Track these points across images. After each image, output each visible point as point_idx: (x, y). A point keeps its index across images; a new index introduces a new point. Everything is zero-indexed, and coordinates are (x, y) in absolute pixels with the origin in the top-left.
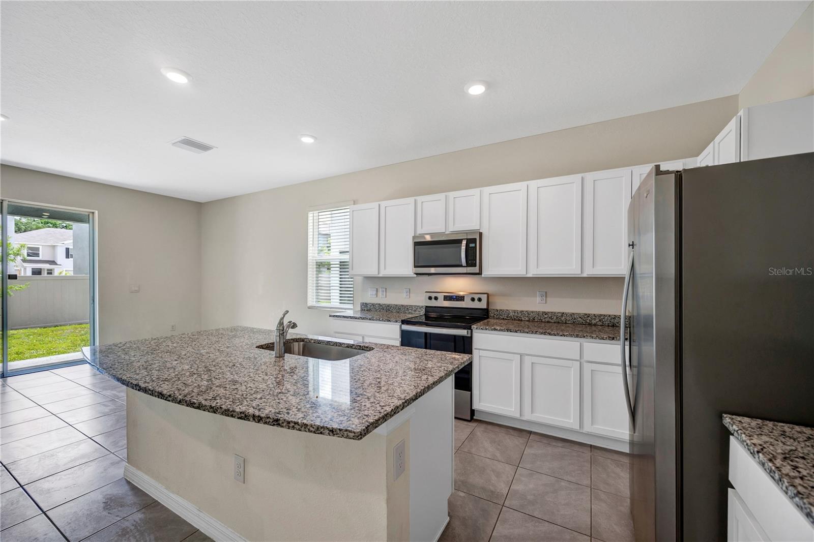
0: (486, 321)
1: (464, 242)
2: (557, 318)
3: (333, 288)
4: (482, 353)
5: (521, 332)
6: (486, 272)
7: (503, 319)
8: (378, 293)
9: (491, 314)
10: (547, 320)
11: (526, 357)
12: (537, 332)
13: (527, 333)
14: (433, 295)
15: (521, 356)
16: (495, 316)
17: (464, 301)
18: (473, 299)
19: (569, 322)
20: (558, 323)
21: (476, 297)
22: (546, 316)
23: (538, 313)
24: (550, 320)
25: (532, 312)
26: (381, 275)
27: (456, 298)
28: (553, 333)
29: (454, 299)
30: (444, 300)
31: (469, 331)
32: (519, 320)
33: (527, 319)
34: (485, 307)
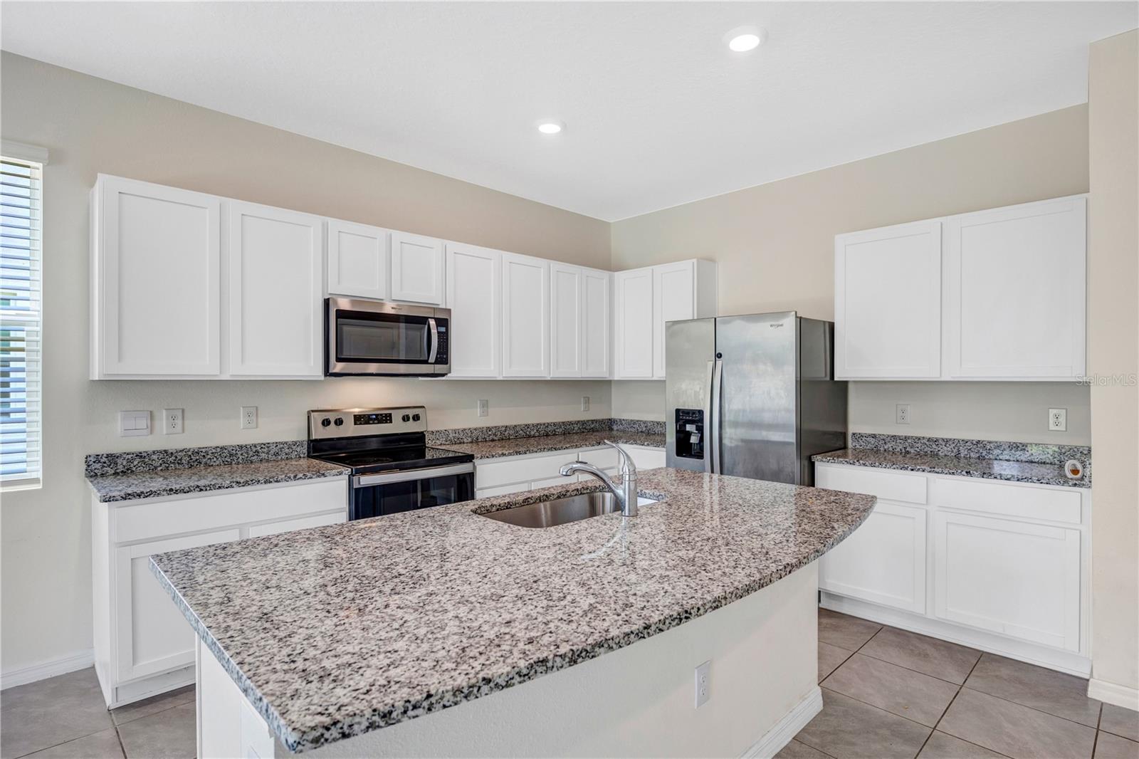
2: (501, 433)
8: (157, 423)
17: (391, 422)
18: (407, 418)
19: (512, 437)
20: (502, 439)
21: (411, 413)
23: (481, 429)
26: (226, 376)
27: (376, 418)
29: (373, 420)
30: (355, 424)
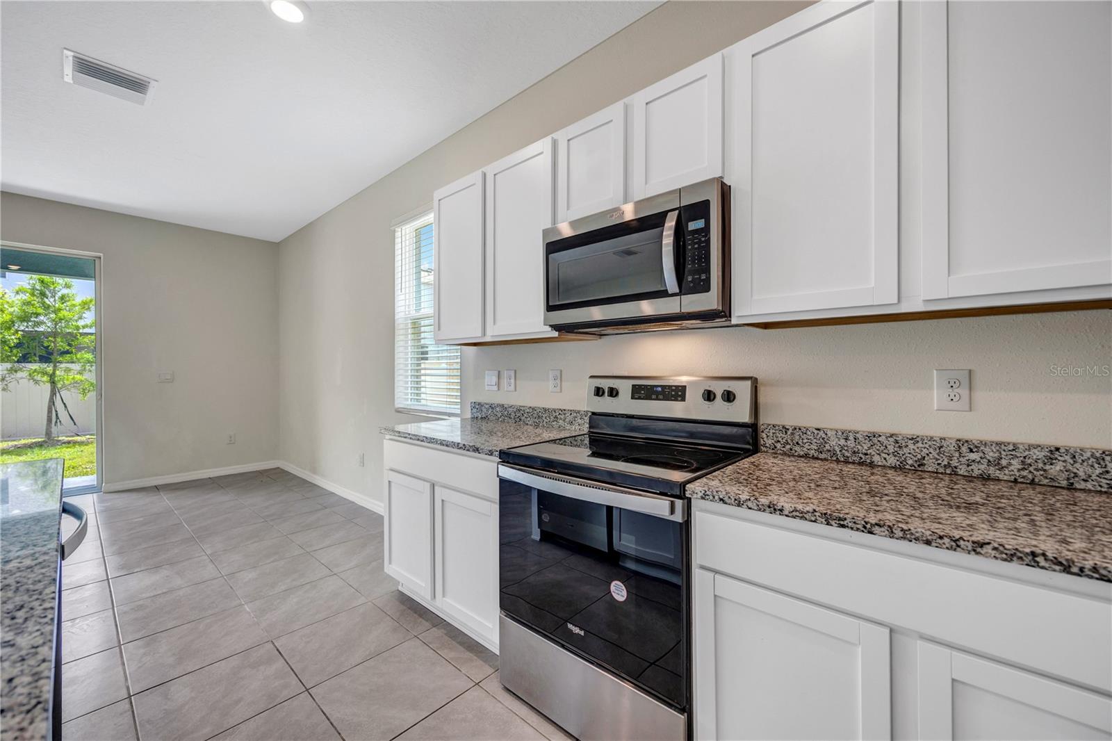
0: (745, 463)
1: (670, 223)
2: (1025, 465)
3: (428, 372)
4: (726, 587)
5: (891, 534)
6: (742, 311)
7: (806, 456)
8: (501, 381)
9: (766, 439)
10: (977, 470)
11: (920, 643)
12: (982, 545)
13: (928, 543)
14: (606, 384)
15: (891, 631)
16: (778, 446)
17: (682, 399)
18: (709, 396)
19: (1089, 486)
20: (1035, 484)
21: (719, 388)
22: (973, 456)
23: (939, 444)
24: (993, 471)
25: (914, 440)
26: (488, 339)
27: (663, 392)
28: (1088, 564)
29: (657, 393)
30: (633, 398)
31: (679, 503)
32: (861, 464)
33: (892, 461)
34: (745, 417)
